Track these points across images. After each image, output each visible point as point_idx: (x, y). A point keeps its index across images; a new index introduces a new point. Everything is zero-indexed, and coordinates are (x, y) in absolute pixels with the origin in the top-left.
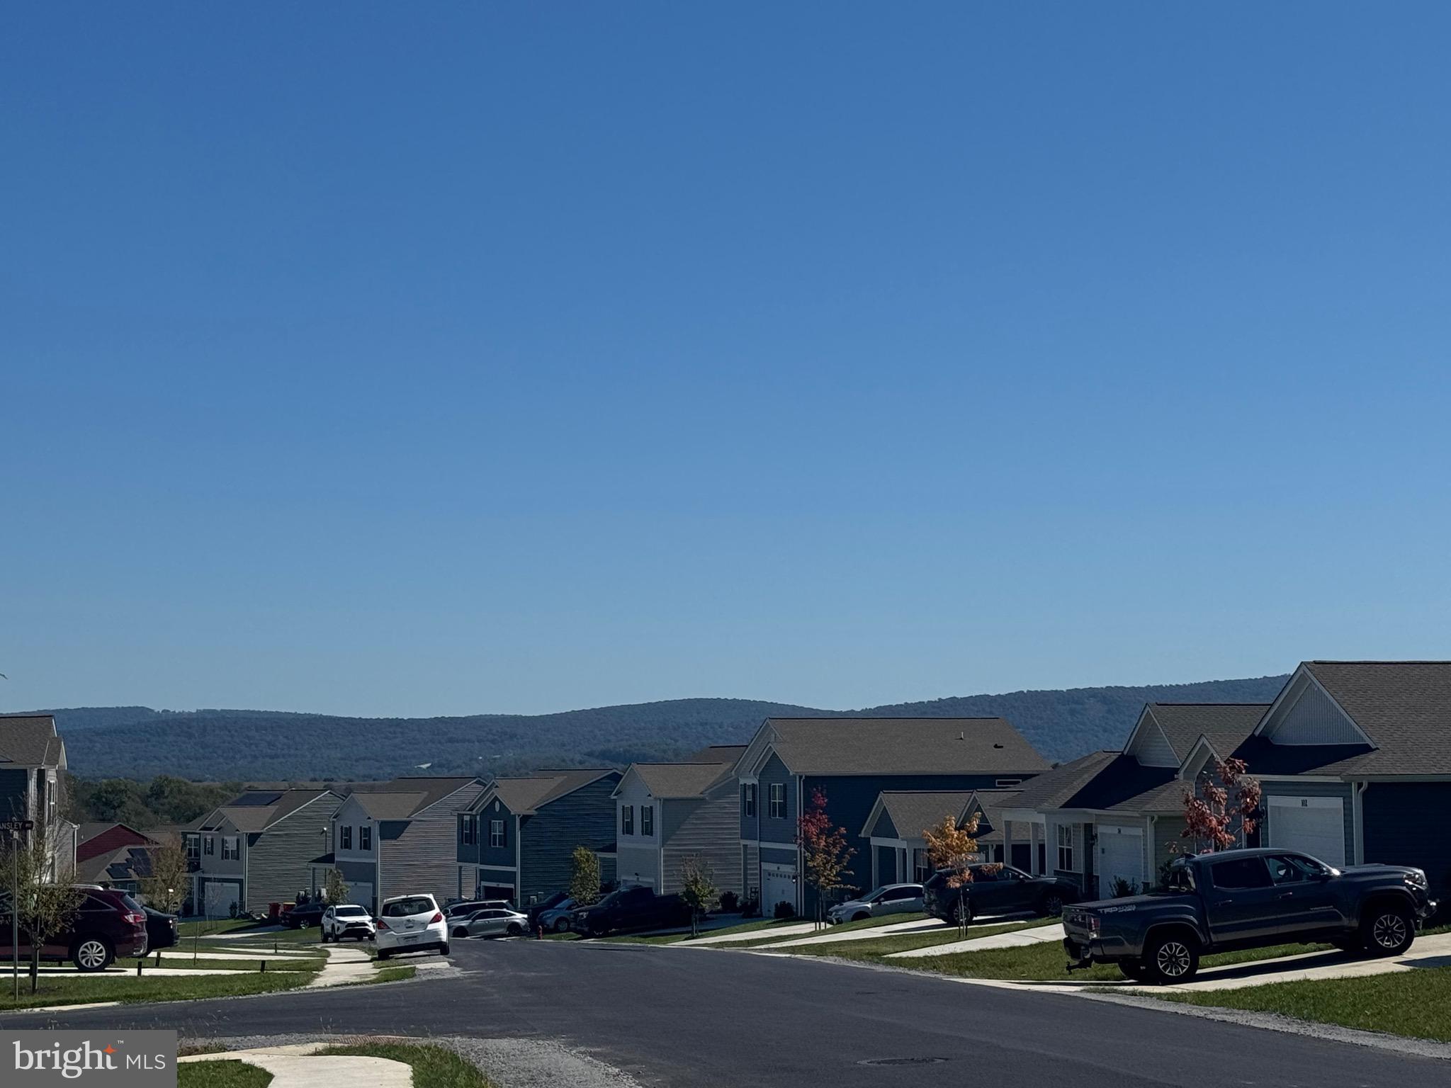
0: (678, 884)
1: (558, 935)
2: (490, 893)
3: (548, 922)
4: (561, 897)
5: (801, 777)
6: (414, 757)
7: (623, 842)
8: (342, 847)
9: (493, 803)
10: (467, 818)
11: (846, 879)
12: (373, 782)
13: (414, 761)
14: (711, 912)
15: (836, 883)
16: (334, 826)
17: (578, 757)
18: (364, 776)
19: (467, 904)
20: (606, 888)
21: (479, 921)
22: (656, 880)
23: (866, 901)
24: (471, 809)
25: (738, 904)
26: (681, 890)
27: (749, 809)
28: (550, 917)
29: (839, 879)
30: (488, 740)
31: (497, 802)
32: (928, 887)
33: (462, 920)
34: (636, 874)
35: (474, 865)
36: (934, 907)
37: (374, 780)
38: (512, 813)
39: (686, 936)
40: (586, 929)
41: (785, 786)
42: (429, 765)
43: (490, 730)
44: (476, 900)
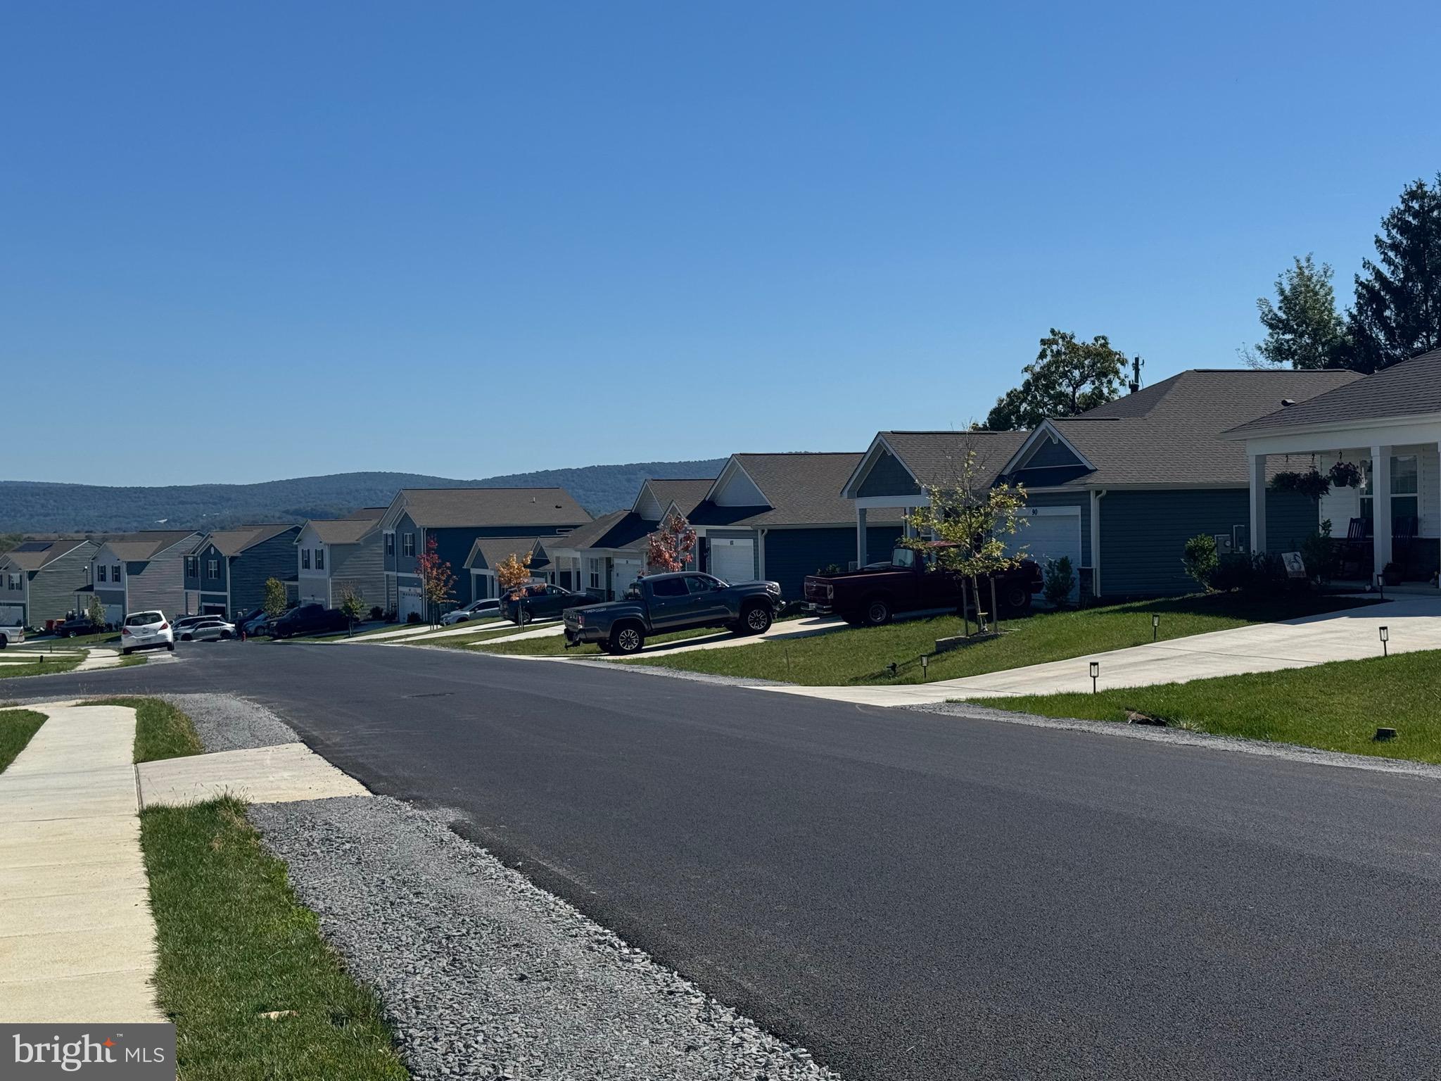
0: (338, 602)
1: (257, 638)
2: (209, 610)
3: (250, 629)
4: (259, 613)
5: (424, 529)
6: (154, 514)
7: (303, 574)
8: (99, 580)
9: (209, 549)
10: (191, 559)
11: (450, 596)
12: (124, 533)
13: (154, 518)
14: (365, 620)
15: (444, 599)
16: (92, 565)
17: (277, 515)
18: (116, 529)
19: (191, 618)
20: (290, 606)
21: (200, 630)
22: (326, 599)
23: (466, 610)
24: (193, 553)
25: (383, 614)
26: (341, 606)
27: (390, 550)
28: (251, 626)
29: (446, 596)
30: (209, 503)
31: (212, 548)
32: (503, 600)
33: (188, 629)
34: (313, 596)
35: (197, 592)
36: (506, 613)
37: (124, 532)
38: (224, 555)
39: (345, 636)
40: (276, 633)
41: (413, 535)
42: (166, 520)
43: (211, 495)
44: (198, 615)
